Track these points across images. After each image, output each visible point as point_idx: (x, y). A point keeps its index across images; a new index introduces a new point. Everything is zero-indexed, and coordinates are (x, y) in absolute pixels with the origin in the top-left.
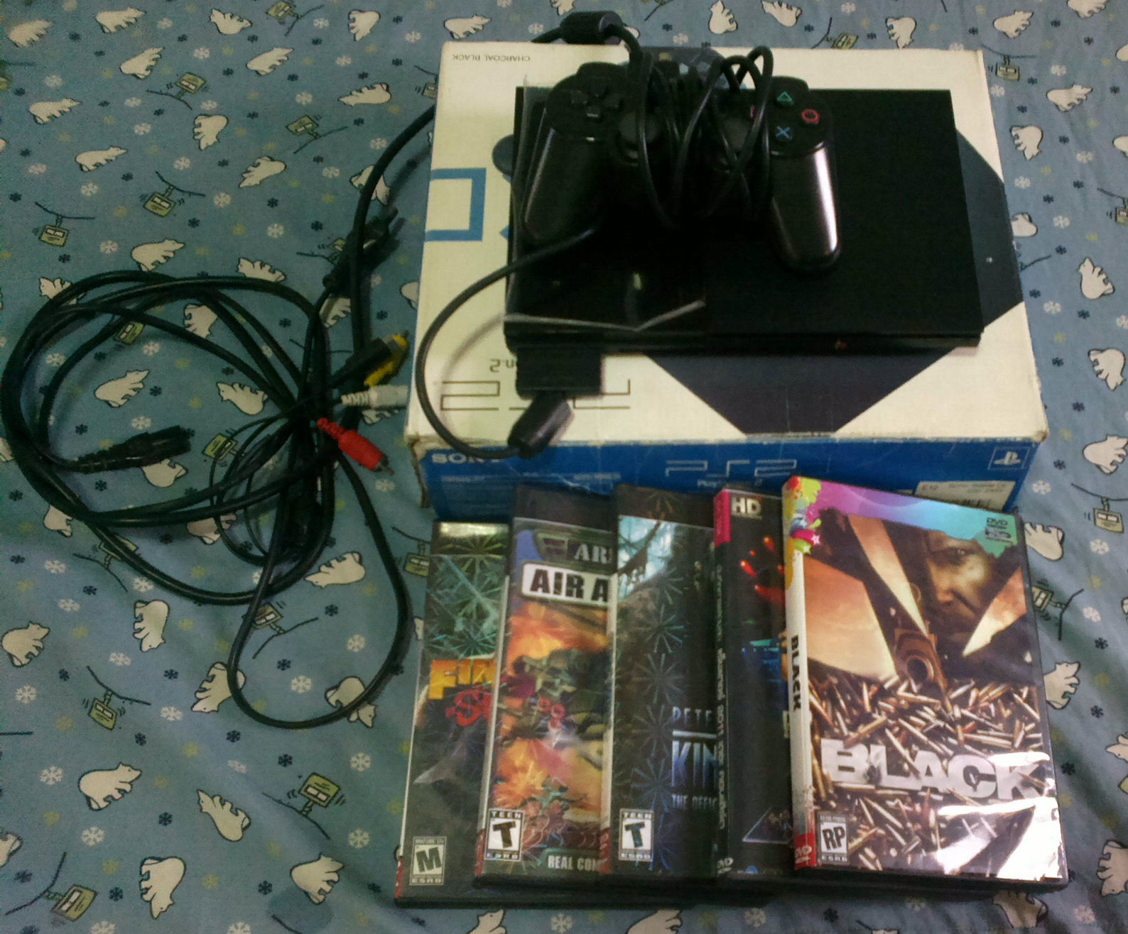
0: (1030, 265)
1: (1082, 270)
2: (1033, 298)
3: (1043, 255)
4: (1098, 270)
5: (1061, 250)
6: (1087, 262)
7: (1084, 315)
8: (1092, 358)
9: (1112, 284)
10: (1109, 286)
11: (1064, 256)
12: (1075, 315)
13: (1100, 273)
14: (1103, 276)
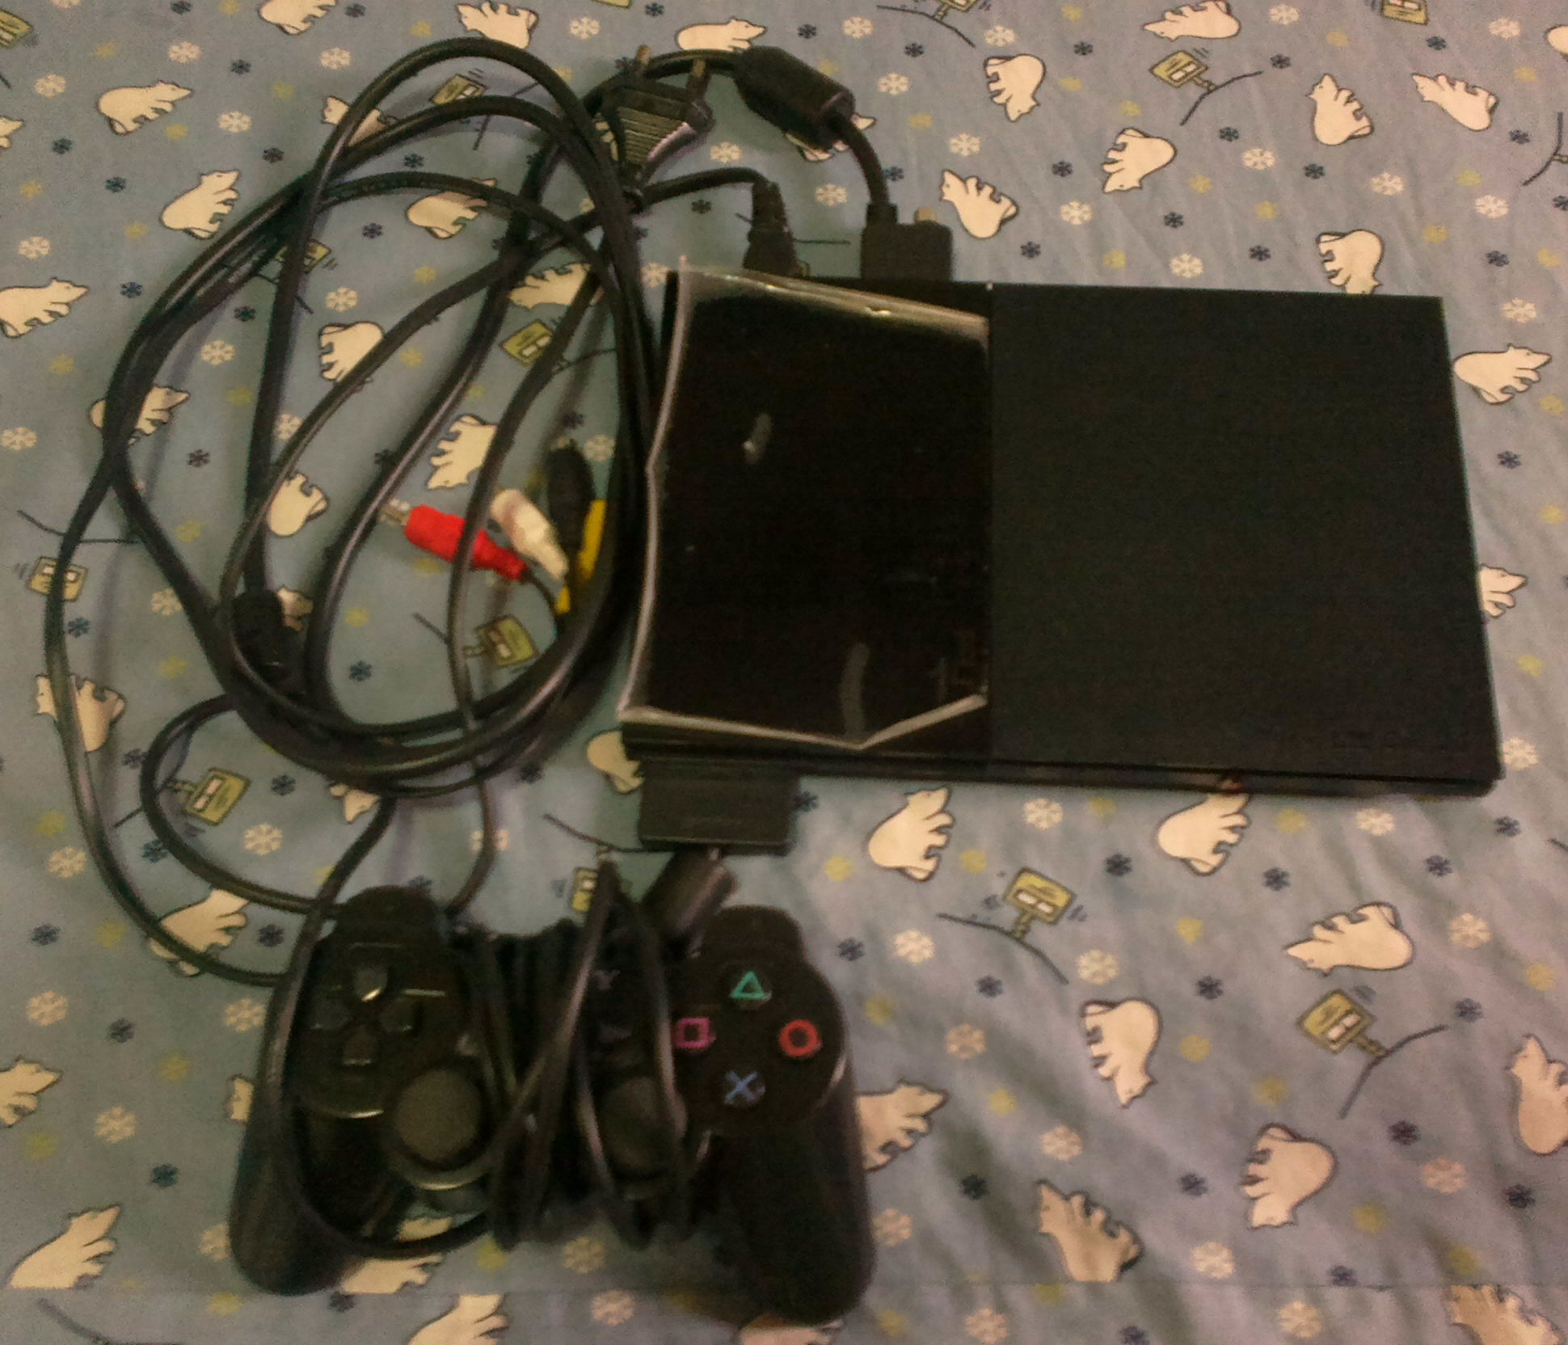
0: (1223, 85)
1: (1317, 95)
2: (1225, 142)
3: (1248, 70)
4: (1345, 94)
5: (1280, 62)
6: (1327, 81)
7: (1314, 171)
8: (1324, 248)
9: (1370, 120)
10: (1364, 122)
11: (1286, 72)
12: (1300, 173)
13: (1349, 101)
14: (1355, 105)
